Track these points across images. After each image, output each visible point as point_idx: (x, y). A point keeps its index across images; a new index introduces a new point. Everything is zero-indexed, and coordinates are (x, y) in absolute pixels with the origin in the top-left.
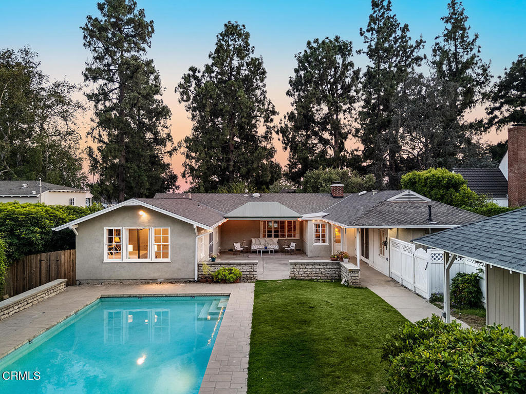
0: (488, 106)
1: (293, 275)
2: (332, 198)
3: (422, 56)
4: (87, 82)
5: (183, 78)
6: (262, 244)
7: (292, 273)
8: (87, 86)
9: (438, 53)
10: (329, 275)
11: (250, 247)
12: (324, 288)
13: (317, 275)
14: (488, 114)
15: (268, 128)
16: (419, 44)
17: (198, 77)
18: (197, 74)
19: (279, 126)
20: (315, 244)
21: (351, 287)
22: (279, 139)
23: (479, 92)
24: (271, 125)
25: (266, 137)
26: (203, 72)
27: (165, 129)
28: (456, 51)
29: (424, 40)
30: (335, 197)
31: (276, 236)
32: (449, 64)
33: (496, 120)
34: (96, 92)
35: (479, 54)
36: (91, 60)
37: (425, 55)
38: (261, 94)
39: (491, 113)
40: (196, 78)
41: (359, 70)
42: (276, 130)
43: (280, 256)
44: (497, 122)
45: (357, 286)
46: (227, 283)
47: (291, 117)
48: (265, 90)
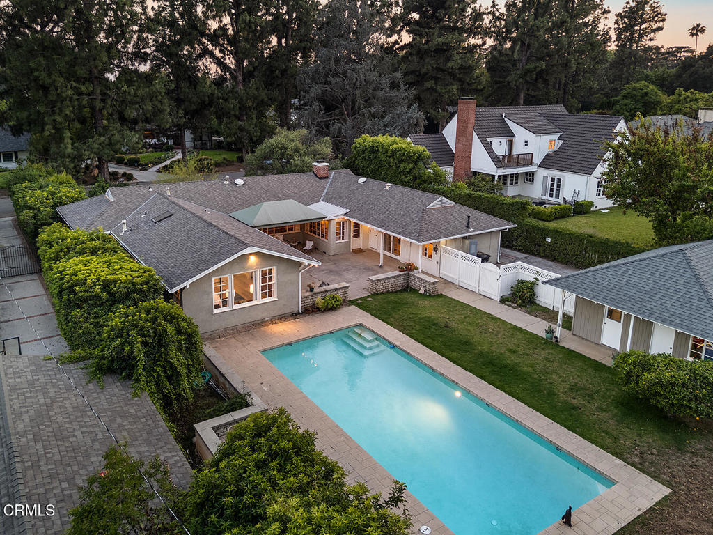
1: (375, 291)
2: (318, 179)
7: (374, 288)
10: (401, 284)
13: (392, 286)
20: (337, 242)
30: (320, 178)
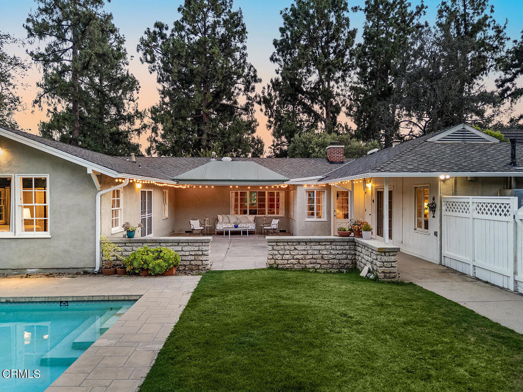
0: (498, 78)
1: (272, 262)
2: (328, 164)
3: (423, 23)
4: (32, 39)
5: (146, 33)
6: (231, 222)
7: (271, 257)
8: (31, 43)
9: (444, 14)
10: (335, 261)
11: (215, 227)
12: (332, 285)
13: (315, 261)
14: (499, 87)
15: (249, 98)
16: (420, 10)
17: (165, 35)
18: (164, 31)
19: (261, 95)
20: (308, 220)
21: (383, 282)
22: (261, 110)
23: (492, 58)
24: (252, 95)
25: (247, 109)
26: (173, 31)
27: (131, 102)
28: (465, 11)
29: (425, 5)
31: (253, 212)
32: (458, 28)
33: (509, 93)
34: (43, 51)
35: (492, 14)
36: (34, 11)
37: (426, 22)
38: (241, 58)
39: (502, 86)
40: (163, 37)
41: (355, 31)
42: (258, 99)
43: (256, 237)
44: (510, 95)
45: (393, 280)
46: (150, 275)
47: (276, 85)
48: (245, 52)
